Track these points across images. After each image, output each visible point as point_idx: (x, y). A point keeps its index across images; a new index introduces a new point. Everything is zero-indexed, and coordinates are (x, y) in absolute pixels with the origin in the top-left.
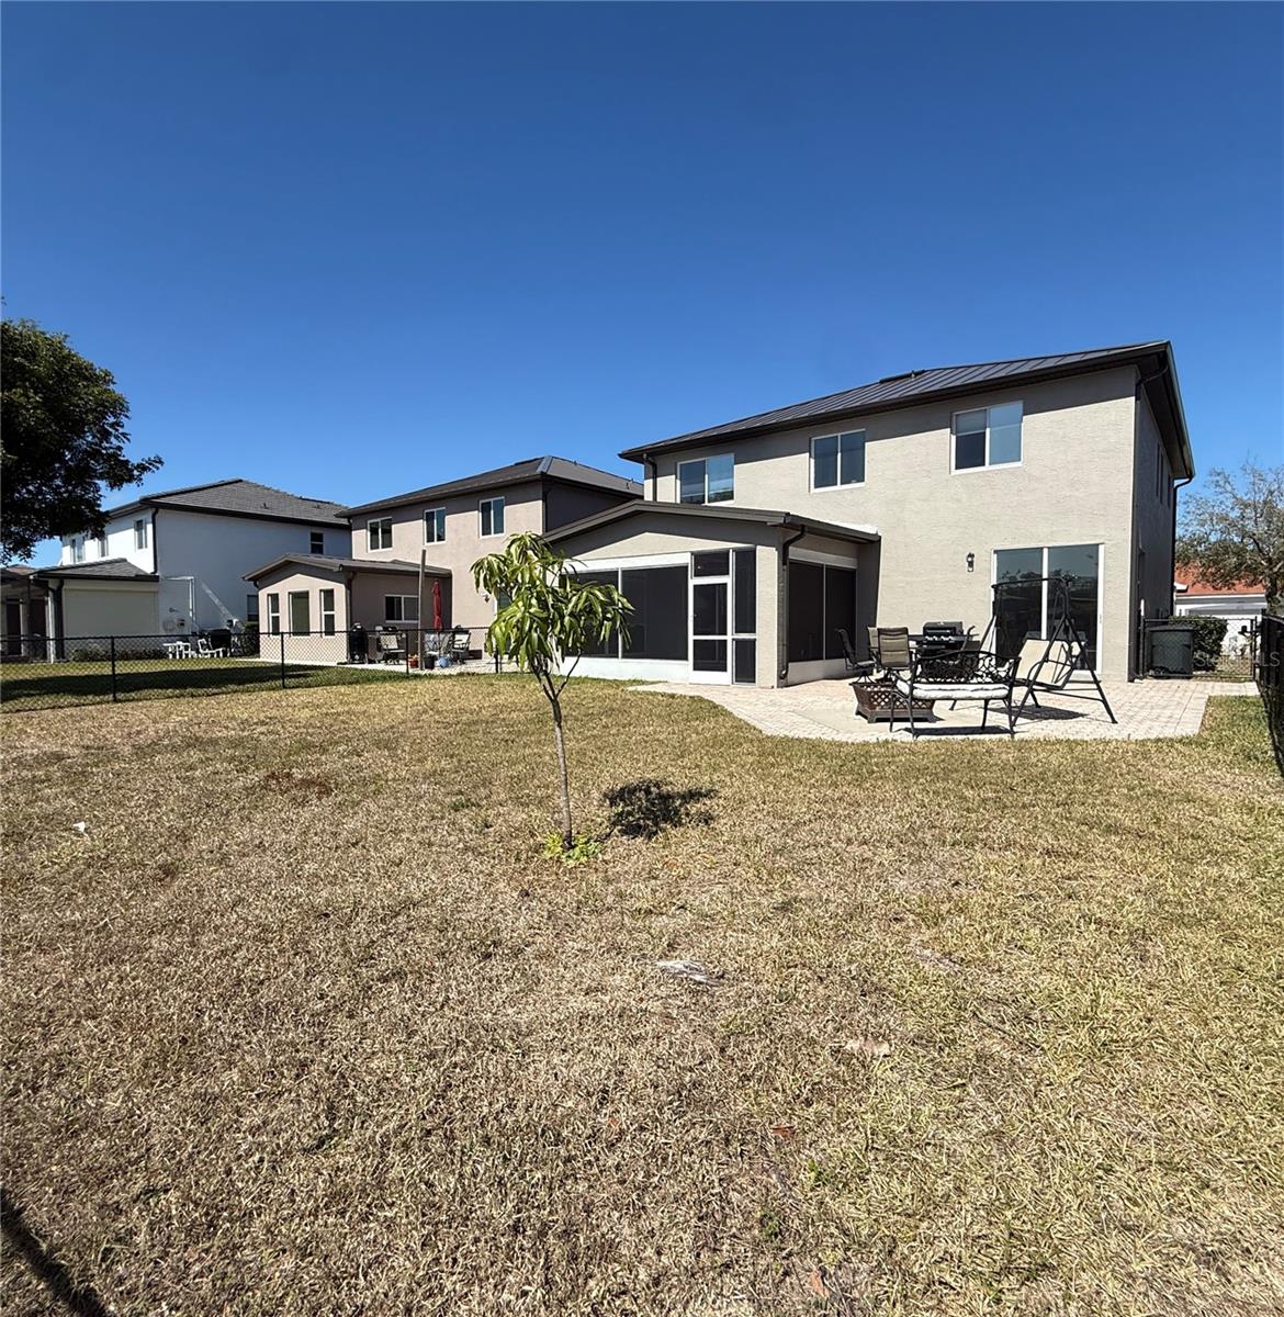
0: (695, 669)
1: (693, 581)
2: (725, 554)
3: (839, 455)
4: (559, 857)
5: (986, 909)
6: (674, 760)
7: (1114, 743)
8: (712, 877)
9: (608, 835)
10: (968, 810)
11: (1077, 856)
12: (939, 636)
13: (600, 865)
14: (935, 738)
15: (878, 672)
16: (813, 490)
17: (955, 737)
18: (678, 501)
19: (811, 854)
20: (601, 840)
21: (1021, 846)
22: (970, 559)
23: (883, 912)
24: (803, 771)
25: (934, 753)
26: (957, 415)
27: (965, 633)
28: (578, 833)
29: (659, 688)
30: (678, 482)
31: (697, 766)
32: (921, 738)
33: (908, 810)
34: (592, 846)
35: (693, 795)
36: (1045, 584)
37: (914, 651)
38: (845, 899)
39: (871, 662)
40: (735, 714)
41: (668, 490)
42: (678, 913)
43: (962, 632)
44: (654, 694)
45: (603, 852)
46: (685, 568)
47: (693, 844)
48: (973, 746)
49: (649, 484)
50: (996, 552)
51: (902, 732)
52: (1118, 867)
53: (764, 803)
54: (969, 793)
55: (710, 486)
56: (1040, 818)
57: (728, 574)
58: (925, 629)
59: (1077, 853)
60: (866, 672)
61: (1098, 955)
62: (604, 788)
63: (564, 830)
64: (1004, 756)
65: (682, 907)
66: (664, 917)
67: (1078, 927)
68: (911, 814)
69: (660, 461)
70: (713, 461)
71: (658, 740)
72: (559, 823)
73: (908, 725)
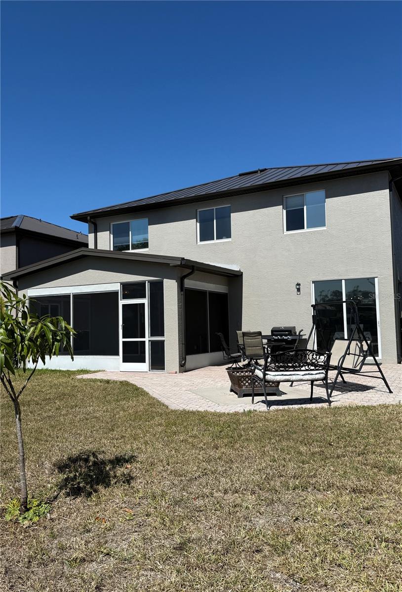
0: (124, 361)
1: (122, 302)
2: (142, 285)
3: (215, 221)
4: (17, 519)
5: (316, 538)
6: (106, 433)
7: (391, 407)
8: (130, 527)
9: (56, 498)
10: (303, 462)
11: (371, 492)
12: (281, 336)
13: (47, 523)
14: (281, 407)
15: (244, 360)
16: (199, 243)
17: (294, 406)
18: (112, 249)
19: (200, 503)
20: (50, 502)
21: (337, 487)
22: (298, 287)
23: (249, 545)
24: (195, 437)
25: (281, 419)
26: (286, 197)
27: (297, 334)
28: (33, 498)
29: (98, 376)
30: (112, 236)
31: (123, 437)
32: (273, 408)
33: (264, 464)
34: (44, 508)
35: (119, 461)
36: (344, 304)
37: (266, 346)
38: (223, 538)
39: (239, 354)
40: (151, 393)
41: (105, 241)
42: (104, 559)
43: (295, 333)
44: (95, 381)
45: (50, 512)
46: (116, 293)
47: (117, 501)
48: (305, 413)
49: (91, 236)
50: (313, 282)
51: (260, 403)
52: (397, 498)
53: (168, 464)
54: (303, 449)
55: (132, 239)
56: (348, 465)
57: (145, 297)
58: (272, 331)
59: (372, 490)
60: (236, 360)
61: (387, 566)
62: (54, 459)
63: (21, 496)
64: (325, 420)
65: (108, 554)
66: (94, 563)
67: (375, 546)
68: (266, 467)
69: (99, 222)
70: (135, 223)
71: (96, 417)
72: (18, 490)
73: (263, 398)
